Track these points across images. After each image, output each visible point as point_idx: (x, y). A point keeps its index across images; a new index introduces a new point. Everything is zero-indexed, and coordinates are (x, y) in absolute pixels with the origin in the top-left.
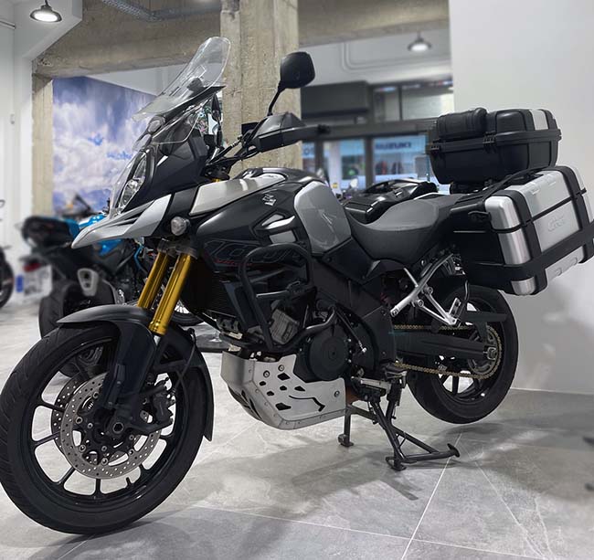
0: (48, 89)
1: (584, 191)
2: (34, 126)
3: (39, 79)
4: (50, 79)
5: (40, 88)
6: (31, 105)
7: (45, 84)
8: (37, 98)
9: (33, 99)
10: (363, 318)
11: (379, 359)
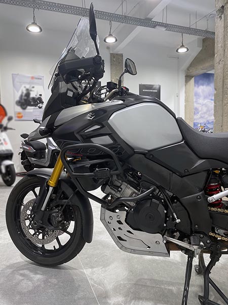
0: (192, 81)
3: (188, 78)
4: (193, 77)
5: (188, 81)
6: (184, 89)
7: (191, 79)
8: (187, 86)
9: (185, 86)
10: (181, 199)
11: (193, 230)
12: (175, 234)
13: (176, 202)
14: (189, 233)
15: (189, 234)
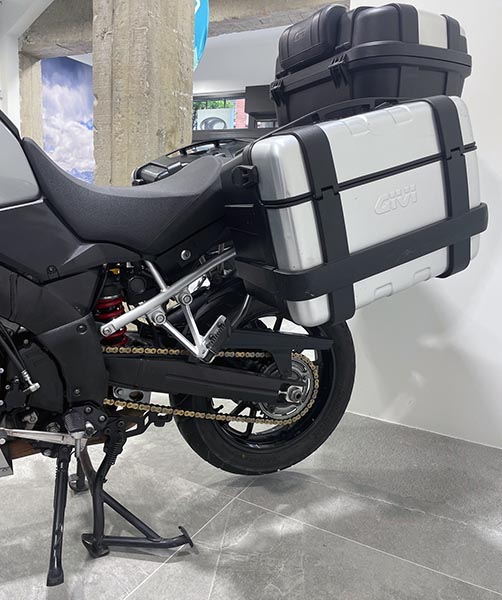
0: (37, 68)
1: (472, 147)
2: (22, 103)
3: (27, 57)
4: (37, 59)
5: (27, 67)
6: (18, 83)
7: (33, 63)
8: (24, 77)
9: (20, 77)
10: (39, 337)
11: (70, 400)
12: (27, 418)
13: (28, 345)
14: (59, 408)
15: (61, 412)
